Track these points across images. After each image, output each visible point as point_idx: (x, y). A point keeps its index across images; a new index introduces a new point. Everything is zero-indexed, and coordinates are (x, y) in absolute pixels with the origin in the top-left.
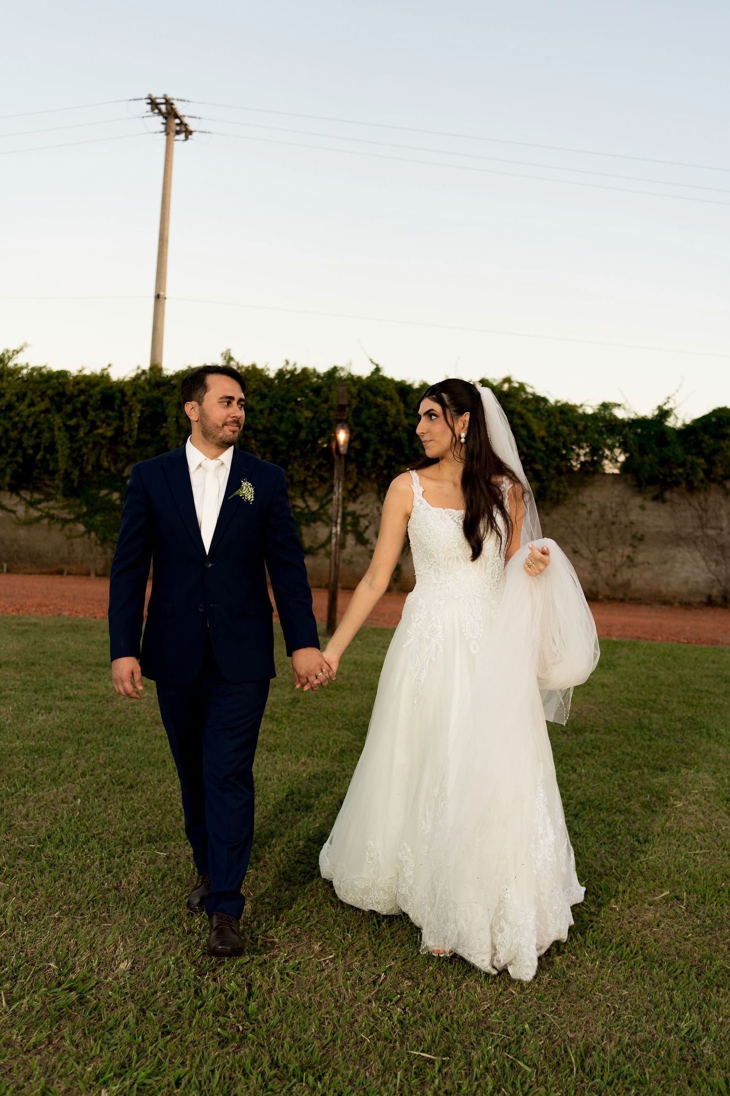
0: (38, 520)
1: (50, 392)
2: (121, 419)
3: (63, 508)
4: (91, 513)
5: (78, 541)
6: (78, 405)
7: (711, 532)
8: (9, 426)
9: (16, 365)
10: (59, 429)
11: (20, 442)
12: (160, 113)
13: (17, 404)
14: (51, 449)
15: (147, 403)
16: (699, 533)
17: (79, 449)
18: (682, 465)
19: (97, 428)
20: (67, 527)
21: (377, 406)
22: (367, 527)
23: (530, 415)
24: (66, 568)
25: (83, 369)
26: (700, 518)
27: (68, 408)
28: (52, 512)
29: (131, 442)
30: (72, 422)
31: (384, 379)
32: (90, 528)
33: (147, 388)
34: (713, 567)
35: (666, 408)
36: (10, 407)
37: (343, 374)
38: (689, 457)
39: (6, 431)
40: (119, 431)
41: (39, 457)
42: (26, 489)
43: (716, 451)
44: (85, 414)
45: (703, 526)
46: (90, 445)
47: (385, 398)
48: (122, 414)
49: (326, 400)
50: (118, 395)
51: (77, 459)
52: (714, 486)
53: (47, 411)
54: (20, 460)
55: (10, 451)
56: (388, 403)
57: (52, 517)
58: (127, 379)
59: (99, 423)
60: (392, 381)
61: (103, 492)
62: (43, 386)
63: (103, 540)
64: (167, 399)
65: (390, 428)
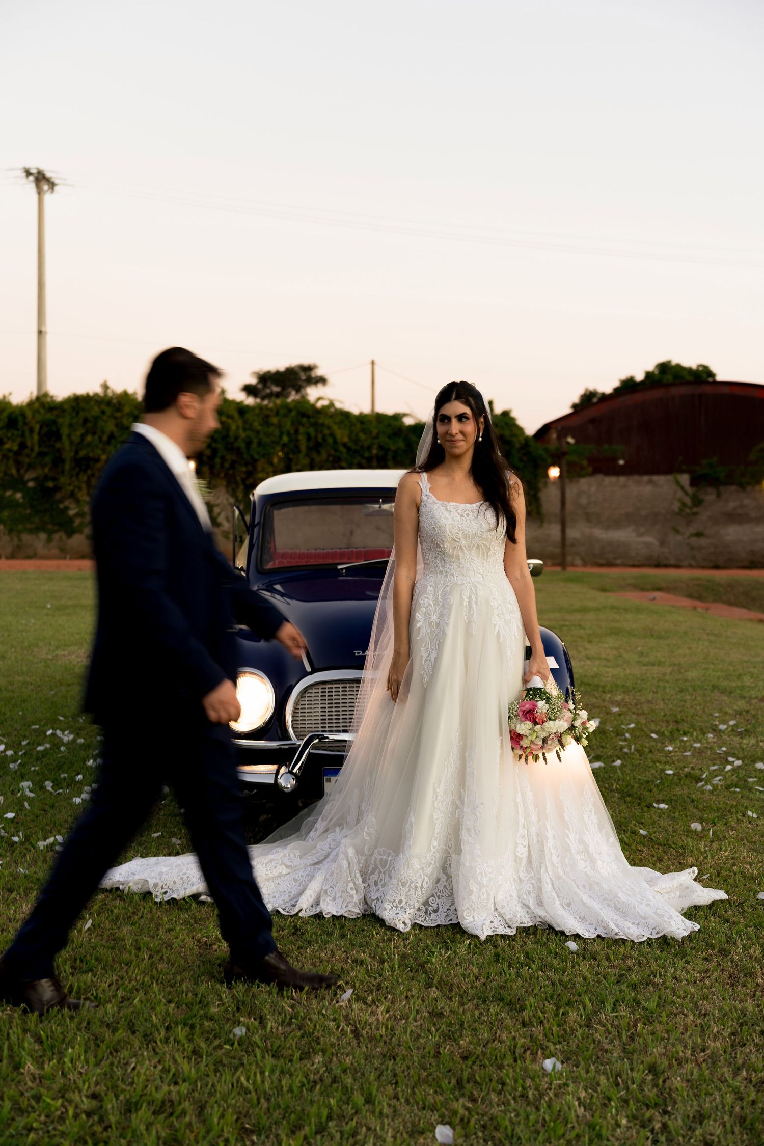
2: (23, 435)
12: (33, 177)
15: (43, 424)
22: (219, 514)
23: (335, 428)
29: (34, 455)
33: (42, 411)
40: (23, 446)
48: (23, 432)
50: (20, 418)
56: (230, 421)
58: (25, 404)
59: (5, 440)
61: (8, 493)
63: (11, 531)
64: (60, 420)
65: (232, 439)
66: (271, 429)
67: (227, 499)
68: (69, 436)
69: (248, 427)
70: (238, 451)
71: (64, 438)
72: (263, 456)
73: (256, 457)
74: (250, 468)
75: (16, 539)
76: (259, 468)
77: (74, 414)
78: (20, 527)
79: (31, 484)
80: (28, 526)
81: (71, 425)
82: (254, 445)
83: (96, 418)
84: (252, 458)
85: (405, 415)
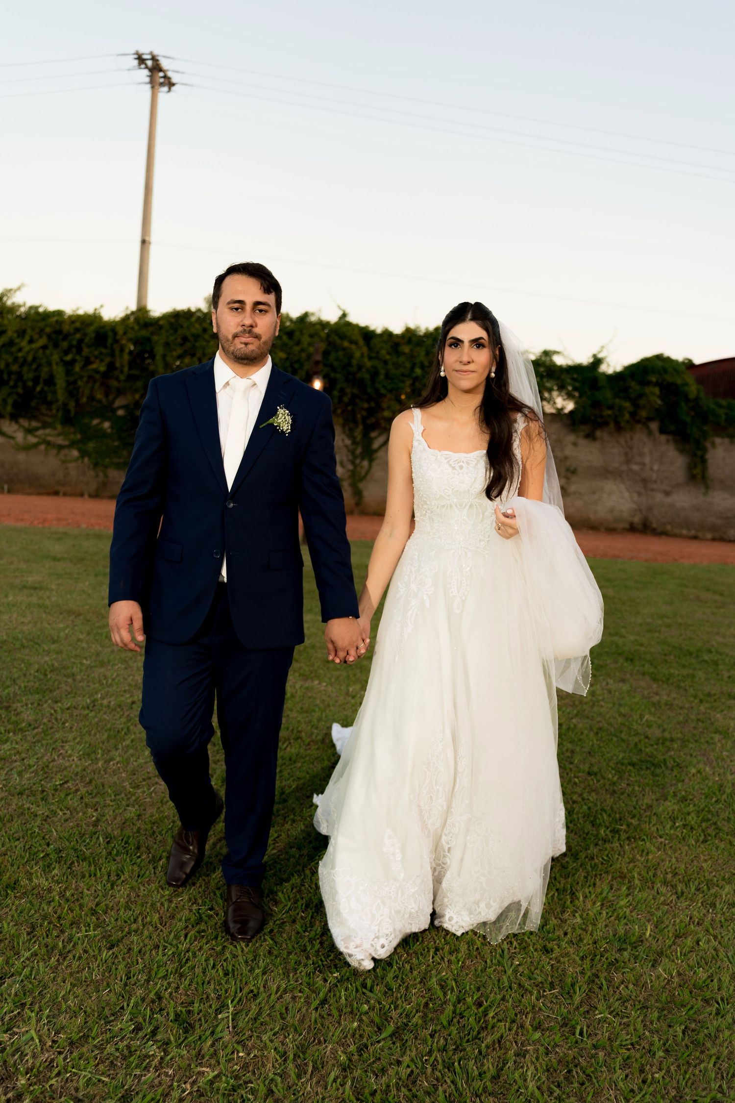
0: (36, 445)
1: (48, 330)
2: (112, 355)
3: (59, 435)
4: (85, 439)
5: (72, 465)
6: (75, 343)
7: (635, 467)
8: (10, 360)
9: (13, 303)
10: (57, 364)
11: (20, 375)
12: (147, 67)
13: (17, 341)
14: (50, 381)
15: (136, 342)
16: (624, 468)
17: (75, 382)
18: (611, 407)
19: (91, 363)
20: (63, 452)
21: (344, 349)
24: (62, 489)
25: (78, 309)
26: (626, 454)
27: (65, 345)
28: (49, 438)
29: (123, 378)
30: (68, 358)
31: (349, 324)
32: (83, 453)
33: (136, 328)
34: (636, 497)
35: (600, 356)
36: (11, 343)
37: (313, 319)
38: (617, 401)
39: (8, 365)
40: (111, 366)
41: (38, 389)
42: (25, 417)
43: (640, 396)
44: (79, 351)
45: (628, 462)
46: (85, 379)
47: (351, 342)
48: (113, 351)
49: (298, 343)
50: (110, 334)
51: (73, 391)
52: (639, 426)
53: (44, 347)
54: (20, 391)
55: (12, 383)
56: (353, 347)
57: (48, 443)
58: (118, 319)
59: (92, 359)
60: (357, 326)
61: (95, 422)
62: (41, 324)
63: (96, 465)
64: (155, 338)
65: (354, 369)
66: (402, 359)
67: (343, 440)
68: (164, 357)
69: (374, 354)
70: (361, 384)
71: (158, 358)
72: (391, 391)
73: (383, 391)
74: (373, 404)
75: (101, 474)
76: (384, 405)
77: (171, 331)
78: (107, 461)
79: (120, 413)
80: (116, 460)
81: (167, 345)
82: (382, 377)
83: (196, 337)
84: (377, 391)
85: (556, 352)
